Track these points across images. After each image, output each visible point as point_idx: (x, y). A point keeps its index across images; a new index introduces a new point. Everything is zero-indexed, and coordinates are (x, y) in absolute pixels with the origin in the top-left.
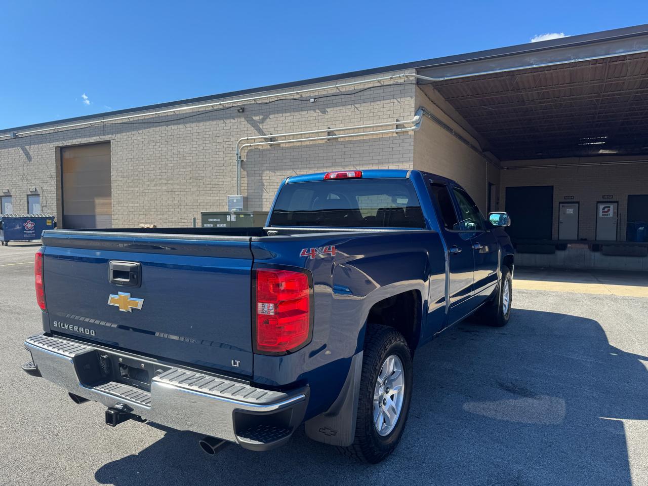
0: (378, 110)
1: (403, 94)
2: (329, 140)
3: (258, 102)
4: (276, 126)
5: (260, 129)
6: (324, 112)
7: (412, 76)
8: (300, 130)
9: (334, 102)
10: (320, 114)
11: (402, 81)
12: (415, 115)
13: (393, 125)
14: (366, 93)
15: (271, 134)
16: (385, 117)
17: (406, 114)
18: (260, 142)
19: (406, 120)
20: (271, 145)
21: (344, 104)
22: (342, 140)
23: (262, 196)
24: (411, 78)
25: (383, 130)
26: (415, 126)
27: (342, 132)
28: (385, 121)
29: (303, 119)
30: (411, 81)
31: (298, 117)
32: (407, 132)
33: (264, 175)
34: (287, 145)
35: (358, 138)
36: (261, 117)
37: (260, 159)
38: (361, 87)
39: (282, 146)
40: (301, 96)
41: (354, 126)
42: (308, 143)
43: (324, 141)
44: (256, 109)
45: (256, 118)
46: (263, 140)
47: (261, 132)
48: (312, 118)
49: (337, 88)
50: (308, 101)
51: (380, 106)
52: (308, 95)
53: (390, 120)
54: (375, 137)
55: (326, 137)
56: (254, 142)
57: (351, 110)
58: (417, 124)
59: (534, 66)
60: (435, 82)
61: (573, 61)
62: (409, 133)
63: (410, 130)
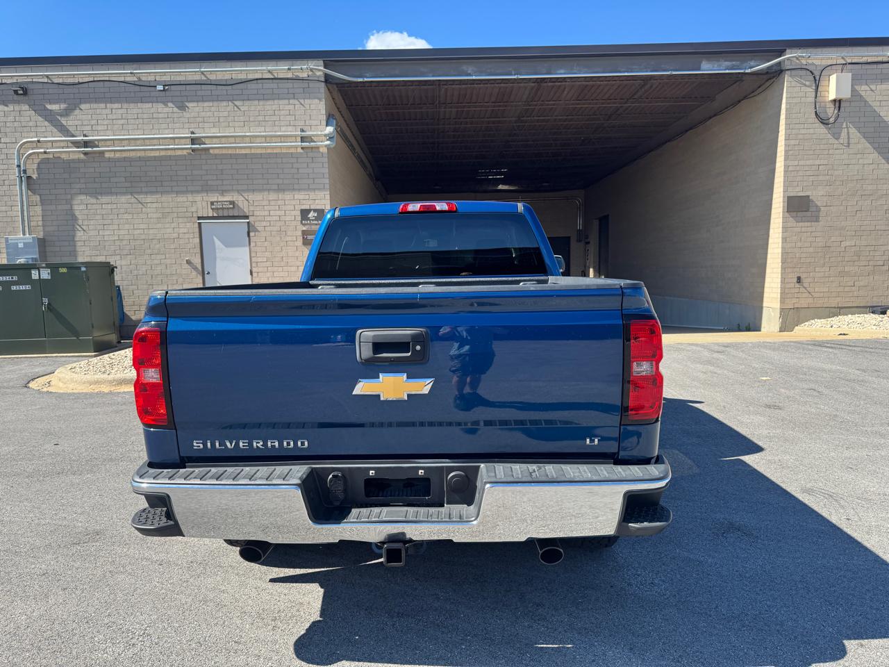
0: (272, 112)
1: (308, 94)
2: (193, 150)
3: (56, 81)
4: (93, 122)
5: (62, 125)
6: (182, 107)
7: (320, 70)
8: (141, 132)
9: (199, 93)
10: (176, 110)
11: (304, 75)
12: (327, 126)
13: (296, 136)
14: (250, 85)
15: (85, 136)
16: (282, 123)
17: (314, 123)
18: (63, 148)
19: (314, 131)
20: (85, 154)
21: (218, 99)
22: (217, 151)
23: (74, 236)
24: (319, 73)
25: (281, 142)
26: (327, 140)
27: (214, 140)
28: (283, 129)
29: (145, 116)
30: (318, 77)
31: (135, 111)
32: (318, 148)
33: (75, 202)
34: (118, 155)
35: (243, 152)
36: (63, 106)
37: (66, 176)
38: (243, 77)
39: (107, 155)
40: (140, 79)
41: (235, 132)
42: (157, 154)
43: (185, 152)
44: (51, 91)
45: (54, 107)
46: (70, 144)
47: (64, 131)
48: (161, 116)
49: (202, 73)
50: (153, 88)
51: (274, 108)
52: (151, 78)
53: (290, 128)
54: (269, 151)
55: (189, 146)
56: (52, 147)
57: (229, 109)
58: (331, 139)
59: (474, 78)
60: (350, 83)
61: (515, 77)
62: (321, 150)
63: (322, 146)
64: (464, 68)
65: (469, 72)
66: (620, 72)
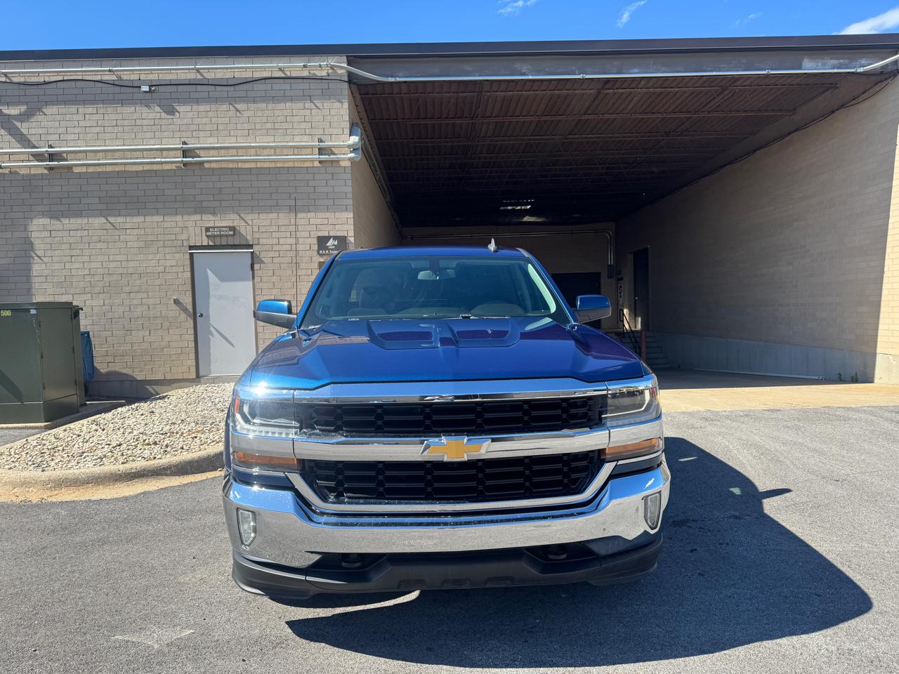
0: (282, 119)
1: (327, 95)
2: (185, 164)
3: (15, 80)
4: (61, 130)
5: (22, 134)
6: (171, 111)
7: (342, 68)
8: (120, 142)
9: (194, 95)
10: (164, 115)
11: (324, 73)
12: (350, 135)
13: (312, 147)
14: (257, 86)
15: (50, 147)
16: (296, 132)
17: (335, 131)
18: (23, 161)
19: (335, 141)
20: (51, 169)
21: (217, 102)
22: (214, 165)
23: (29, 270)
24: (340, 72)
25: (294, 155)
26: (351, 152)
27: (212, 152)
28: (297, 138)
29: (126, 123)
30: (341, 75)
31: (113, 117)
32: (338, 161)
33: (31, 228)
34: (91, 170)
35: (247, 166)
36: (23, 108)
37: (26, 196)
38: (248, 75)
39: (76, 170)
40: (120, 79)
41: (237, 142)
42: (140, 168)
43: (174, 167)
44: (9, 93)
45: (13, 111)
46: (31, 158)
47: (24, 140)
48: (145, 122)
49: (198, 70)
50: (138, 89)
51: (286, 113)
52: (134, 77)
53: (306, 138)
54: (279, 165)
55: (180, 159)
56: (10, 161)
57: (230, 114)
58: (355, 150)
59: (530, 77)
60: (379, 83)
61: (580, 77)
62: (343, 164)
63: (344, 160)
64: (518, 66)
65: (524, 71)
66: (705, 71)
